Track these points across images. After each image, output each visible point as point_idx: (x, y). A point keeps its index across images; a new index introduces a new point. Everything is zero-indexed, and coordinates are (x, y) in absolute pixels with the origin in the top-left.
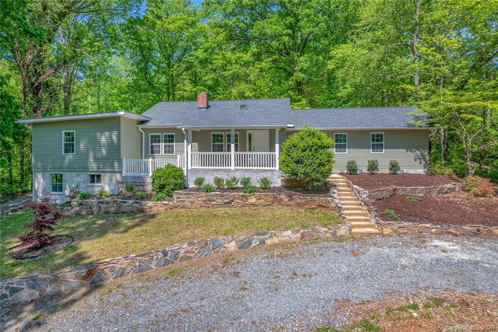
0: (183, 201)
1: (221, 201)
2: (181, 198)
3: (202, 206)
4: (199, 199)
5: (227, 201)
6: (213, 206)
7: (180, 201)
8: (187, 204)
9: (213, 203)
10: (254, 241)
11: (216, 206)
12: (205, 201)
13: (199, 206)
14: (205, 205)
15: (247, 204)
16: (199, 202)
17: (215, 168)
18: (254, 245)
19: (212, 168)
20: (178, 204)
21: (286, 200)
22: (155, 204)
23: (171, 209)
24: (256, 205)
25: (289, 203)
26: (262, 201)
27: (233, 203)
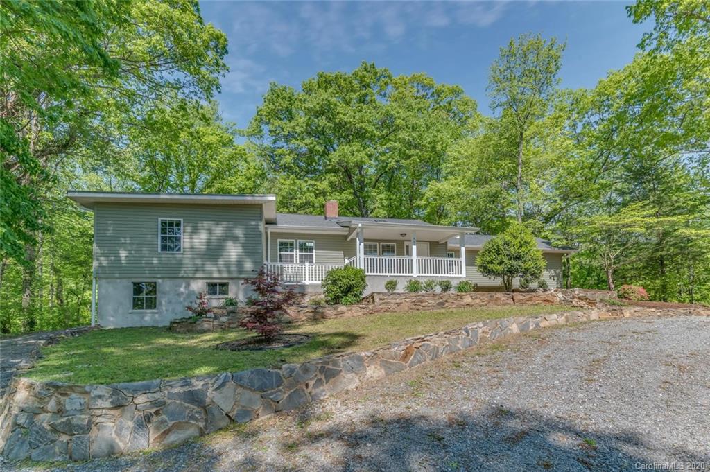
0: (388, 303)
1: (433, 302)
2: (384, 299)
3: (411, 309)
4: (407, 300)
5: (441, 301)
6: (424, 308)
7: (384, 303)
8: (392, 306)
9: (424, 304)
10: (531, 324)
11: (427, 308)
12: (414, 302)
13: (406, 308)
14: (414, 307)
15: (462, 305)
16: (407, 304)
17: (393, 274)
18: (531, 328)
19: (390, 274)
20: (381, 307)
21: (503, 298)
22: (349, 308)
23: (371, 313)
24: (472, 306)
25: (508, 302)
26: (478, 301)
27: (447, 304)
